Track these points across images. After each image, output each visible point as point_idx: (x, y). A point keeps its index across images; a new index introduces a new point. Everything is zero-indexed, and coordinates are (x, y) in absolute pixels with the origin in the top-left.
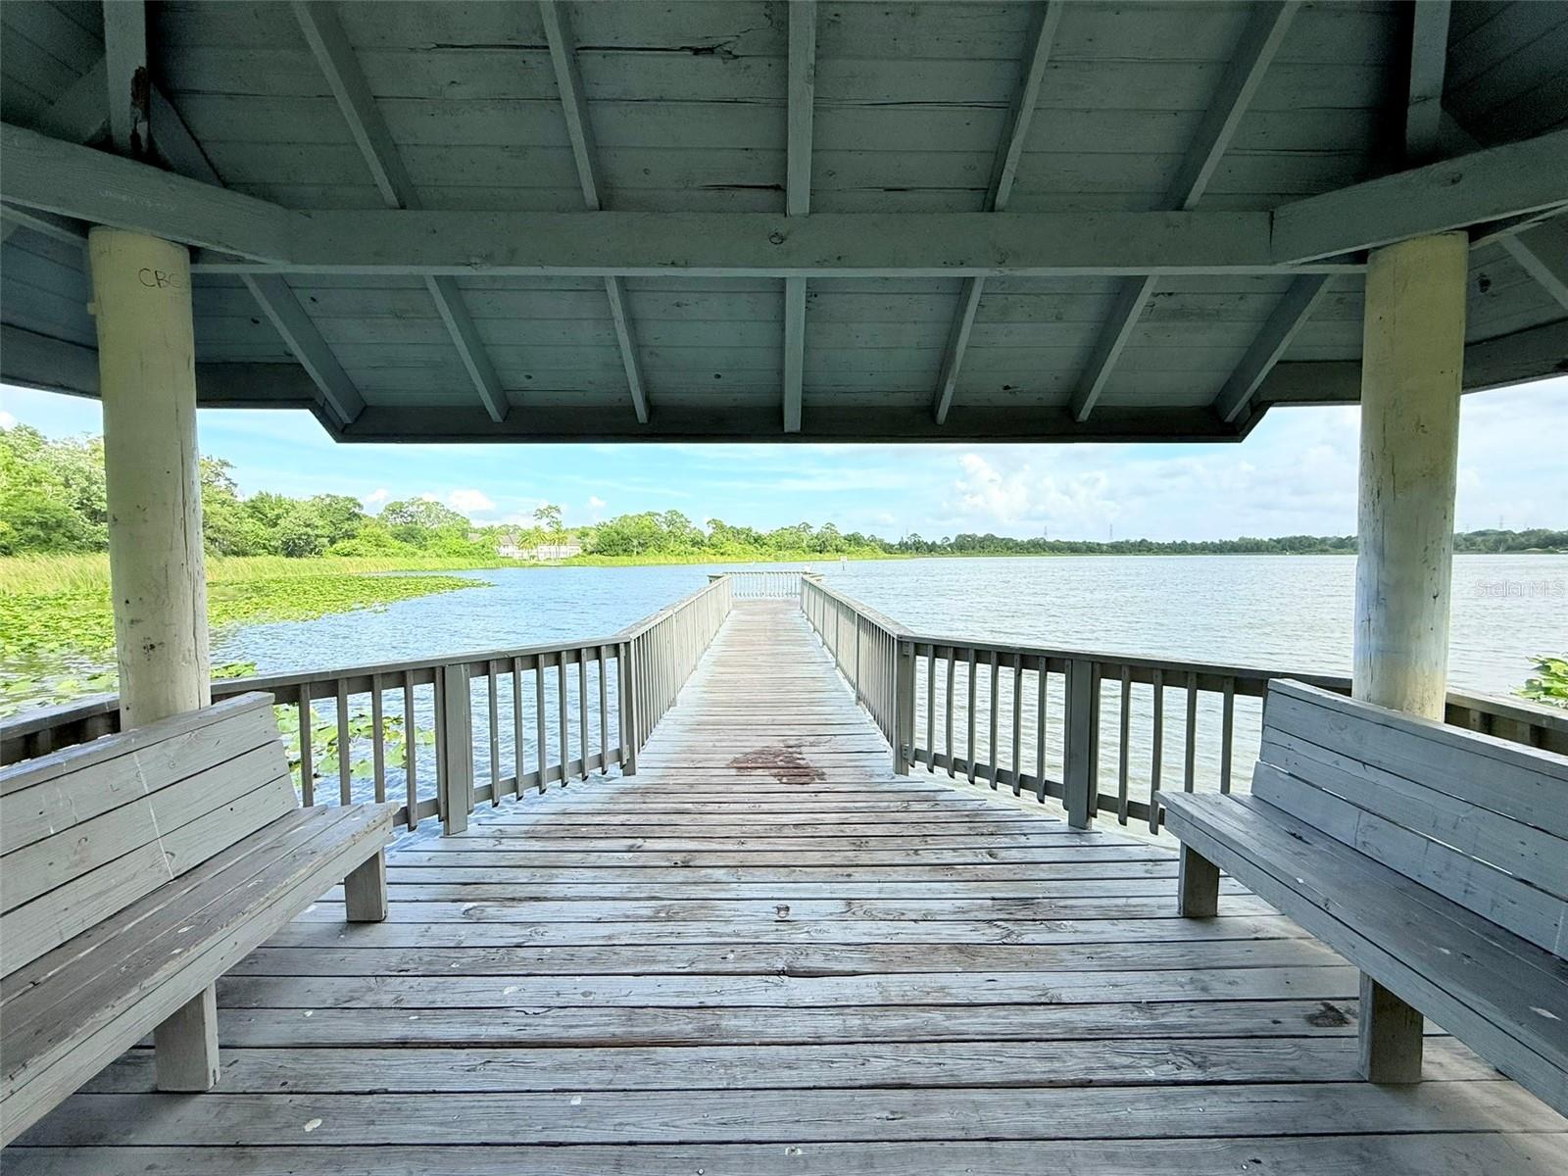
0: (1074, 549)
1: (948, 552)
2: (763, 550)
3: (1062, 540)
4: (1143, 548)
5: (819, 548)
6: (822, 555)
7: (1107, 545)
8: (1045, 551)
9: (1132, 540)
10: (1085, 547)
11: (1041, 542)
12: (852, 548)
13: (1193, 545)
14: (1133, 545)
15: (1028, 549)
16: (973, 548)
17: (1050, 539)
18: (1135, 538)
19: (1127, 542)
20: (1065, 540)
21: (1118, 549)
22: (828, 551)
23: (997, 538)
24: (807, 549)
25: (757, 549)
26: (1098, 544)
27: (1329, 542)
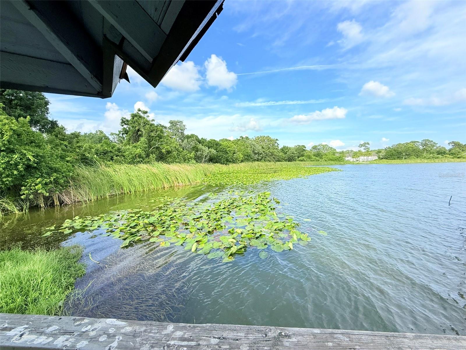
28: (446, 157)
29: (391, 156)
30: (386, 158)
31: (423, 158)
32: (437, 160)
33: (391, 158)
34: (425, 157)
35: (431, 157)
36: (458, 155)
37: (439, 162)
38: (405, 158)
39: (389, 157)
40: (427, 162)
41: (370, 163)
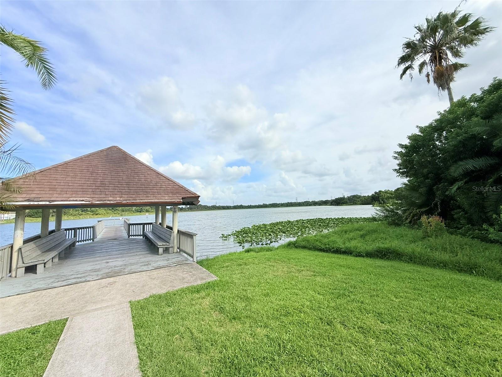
0: (224, 208)
1: (187, 210)
2: (116, 212)
3: (221, 205)
4: (241, 207)
5: (139, 211)
6: (140, 213)
7: (232, 206)
8: (216, 209)
9: (239, 205)
10: (227, 207)
11: (215, 206)
12: (152, 210)
13: (253, 206)
14: (239, 206)
15: (211, 208)
16: (195, 209)
17: (217, 205)
18: (239, 204)
19: (237, 205)
20: (222, 205)
21: (235, 207)
22: (143, 212)
23: (202, 205)
24: (135, 211)
25: (113, 212)
26: (230, 206)
27: (280, 204)
28: (88, 214)
29: (36, 213)
30: (30, 216)
31: (70, 215)
32: (81, 217)
33: (37, 216)
34: (71, 214)
35: (76, 214)
36: (96, 212)
37: (83, 218)
38: (52, 215)
39: (33, 214)
40: (73, 219)
41: (8, 223)
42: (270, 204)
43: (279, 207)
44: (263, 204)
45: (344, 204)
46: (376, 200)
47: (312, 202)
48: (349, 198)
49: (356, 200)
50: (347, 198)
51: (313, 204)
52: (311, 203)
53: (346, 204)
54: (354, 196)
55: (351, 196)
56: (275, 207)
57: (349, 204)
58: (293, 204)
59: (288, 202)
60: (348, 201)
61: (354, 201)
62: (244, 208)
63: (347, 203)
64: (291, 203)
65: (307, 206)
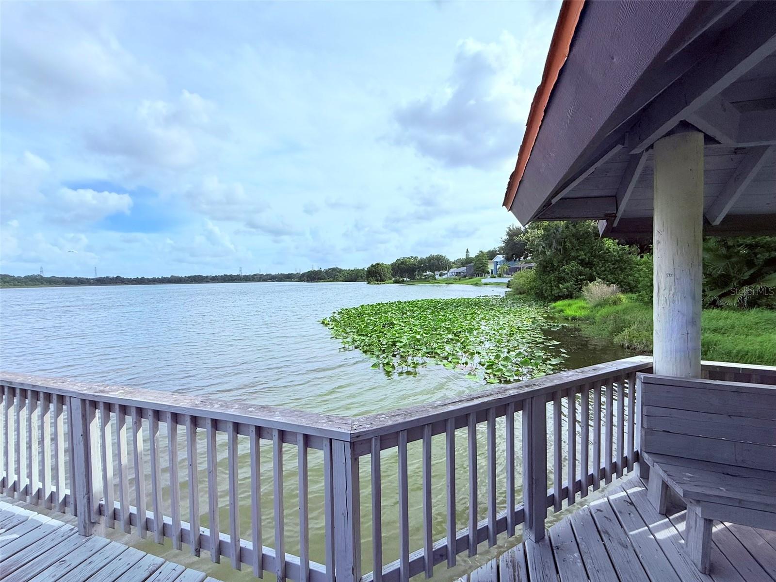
4: (118, 281)
7: (93, 279)
14: (112, 279)
19: (107, 277)
21: (101, 282)
26: (87, 279)
42: (189, 277)
43: (208, 282)
44: (171, 276)
45: (321, 279)
46: (372, 275)
47: (267, 275)
48: (327, 272)
49: (337, 275)
50: (325, 271)
51: (270, 279)
52: (266, 277)
53: (323, 279)
54: (334, 270)
55: (330, 269)
56: (199, 283)
57: (328, 280)
58: (235, 277)
59: (225, 275)
60: (326, 276)
61: (335, 276)
62: (127, 284)
63: (325, 279)
64: (231, 276)
65: (259, 281)
